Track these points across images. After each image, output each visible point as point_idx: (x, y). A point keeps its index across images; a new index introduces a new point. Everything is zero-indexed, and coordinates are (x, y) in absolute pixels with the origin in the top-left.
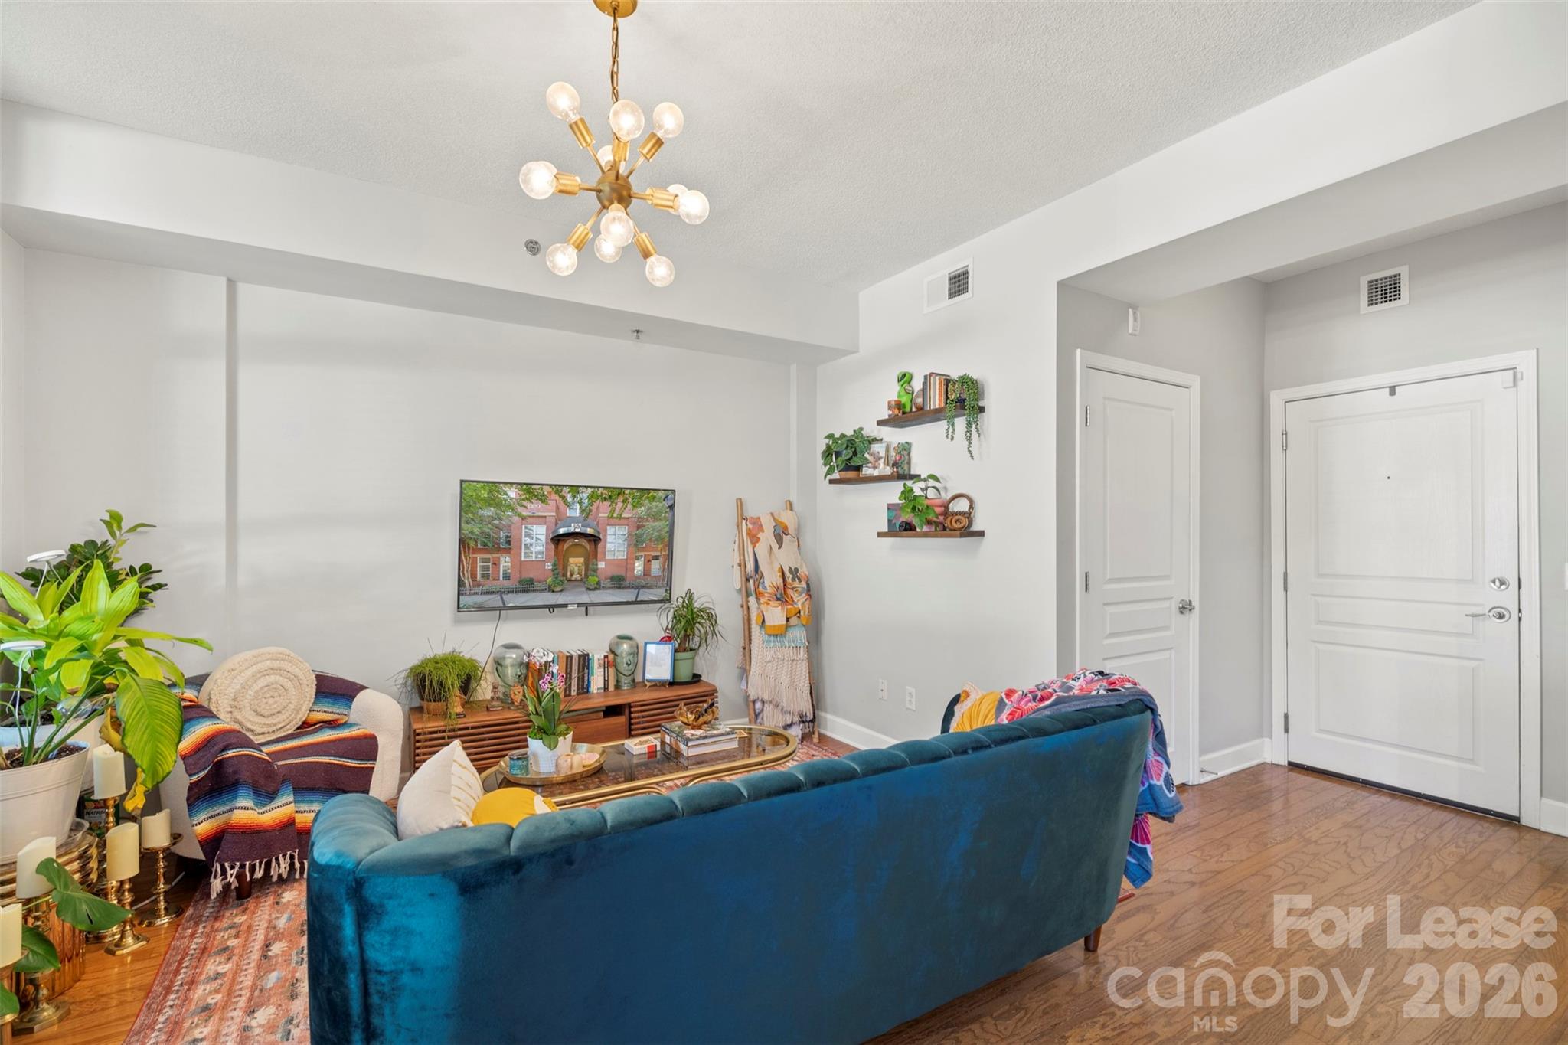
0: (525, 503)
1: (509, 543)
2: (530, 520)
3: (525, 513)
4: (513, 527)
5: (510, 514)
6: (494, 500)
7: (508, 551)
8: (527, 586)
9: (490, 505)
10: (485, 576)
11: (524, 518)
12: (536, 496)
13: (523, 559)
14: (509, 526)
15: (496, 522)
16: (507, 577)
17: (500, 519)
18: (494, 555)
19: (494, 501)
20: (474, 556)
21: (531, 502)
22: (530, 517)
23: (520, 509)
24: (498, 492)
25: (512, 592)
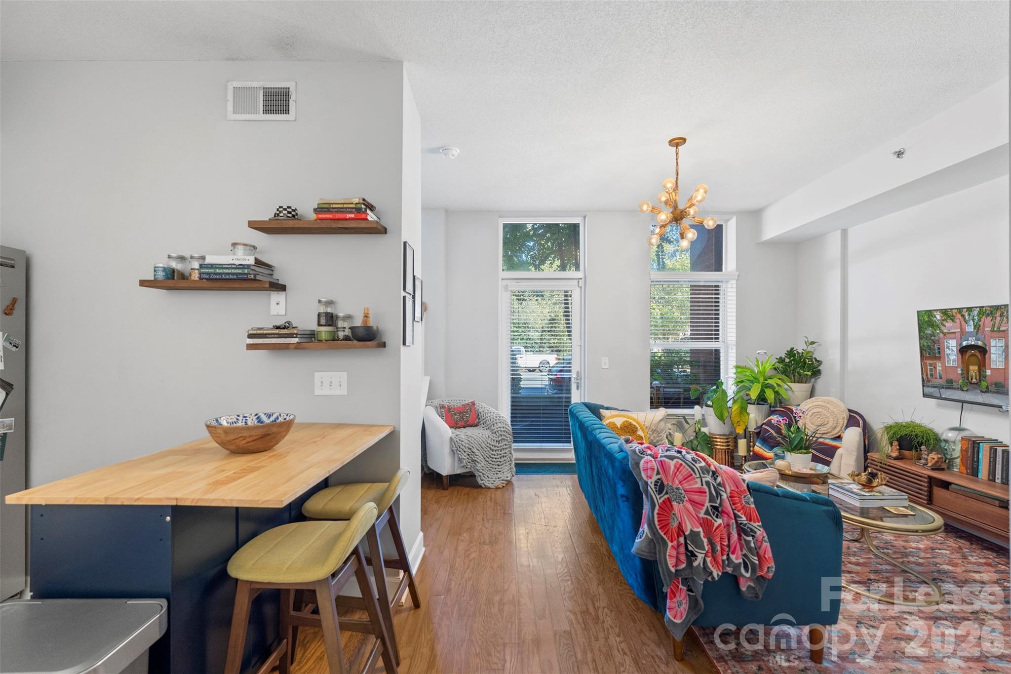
0: (944, 323)
1: (939, 352)
2: (947, 335)
3: (945, 331)
4: (940, 341)
5: (938, 331)
6: (930, 322)
7: (939, 358)
8: (949, 385)
9: (929, 326)
10: (932, 375)
11: (945, 334)
12: (949, 317)
13: (947, 365)
14: (939, 341)
15: (933, 338)
16: (941, 378)
17: (935, 336)
18: (934, 361)
19: (931, 324)
20: (926, 361)
21: (947, 322)
22: (948, 333)
23: (943, 328)
24: (932, 316)
25: (943, 388)
